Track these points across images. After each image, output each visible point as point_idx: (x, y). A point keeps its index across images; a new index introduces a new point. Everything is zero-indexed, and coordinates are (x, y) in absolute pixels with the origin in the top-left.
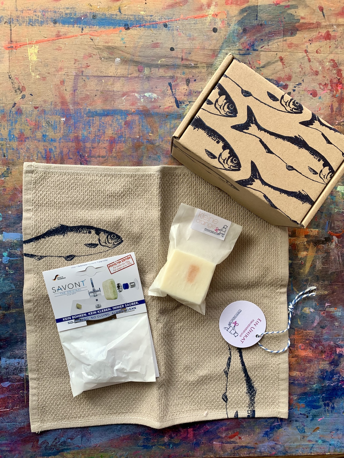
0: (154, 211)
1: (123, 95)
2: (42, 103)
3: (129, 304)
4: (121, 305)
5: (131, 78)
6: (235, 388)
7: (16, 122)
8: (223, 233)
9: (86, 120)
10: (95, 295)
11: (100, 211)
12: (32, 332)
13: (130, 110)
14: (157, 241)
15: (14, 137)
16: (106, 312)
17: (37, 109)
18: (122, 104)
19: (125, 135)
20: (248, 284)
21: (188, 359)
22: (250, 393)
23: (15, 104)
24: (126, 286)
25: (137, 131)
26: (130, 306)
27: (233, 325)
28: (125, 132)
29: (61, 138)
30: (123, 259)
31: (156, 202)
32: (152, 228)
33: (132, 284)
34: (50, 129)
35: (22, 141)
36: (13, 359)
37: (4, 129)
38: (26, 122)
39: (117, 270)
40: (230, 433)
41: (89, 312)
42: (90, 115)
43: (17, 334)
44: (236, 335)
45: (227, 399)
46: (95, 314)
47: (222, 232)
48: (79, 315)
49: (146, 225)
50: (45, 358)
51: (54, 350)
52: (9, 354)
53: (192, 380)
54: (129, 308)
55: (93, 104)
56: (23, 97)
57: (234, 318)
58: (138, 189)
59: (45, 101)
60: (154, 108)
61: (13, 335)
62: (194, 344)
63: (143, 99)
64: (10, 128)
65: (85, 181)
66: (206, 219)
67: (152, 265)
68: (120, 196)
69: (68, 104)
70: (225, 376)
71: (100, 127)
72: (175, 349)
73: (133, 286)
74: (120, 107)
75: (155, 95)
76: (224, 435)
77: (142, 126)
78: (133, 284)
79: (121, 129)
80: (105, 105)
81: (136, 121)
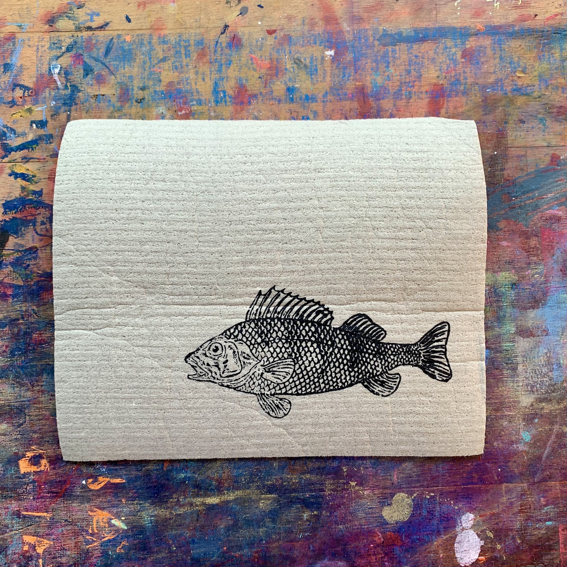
2: (283, 21)
7: (229, 63)
9: (378, 51)
13: (473, 26)
15: (225, 96)
17: (274, 35)
18: (454, 16)
19: (466, 78)
23: (226, 26)
25: (491, 69)
28: (464, 72)
29: (327, 93)
34: (303, 75)
35: (242, 103)
37: (204, 80)
38: (250, 62)
42: (388, 40)
55: (393, 17)
56: (243, 12)
59: (289, 18)
60: (523, 19)
63: (498, 3)
64: (214, 76)
69: (340, 21)
71: (410, 65)
74: (450, 21)
77: (501, 58)
79: (455, 66)
80: (418, 20)
81: (486, 48)
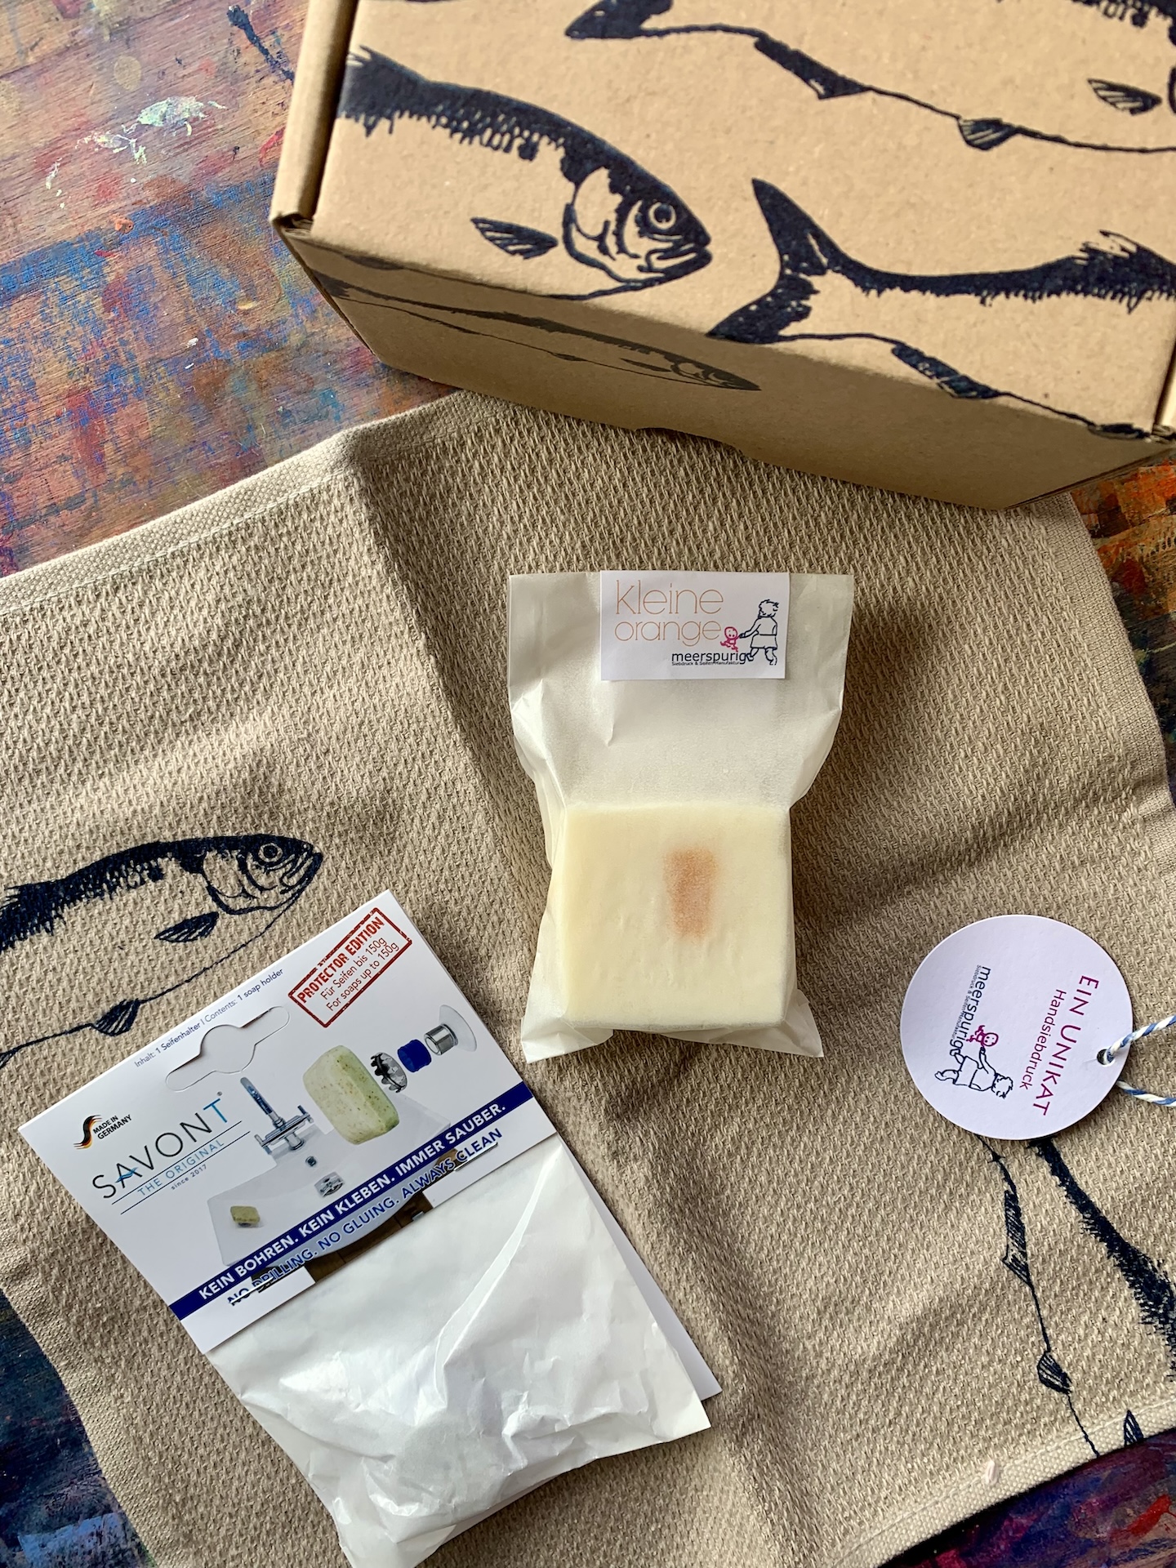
0: (401, 663)
1: (42, 168)
3: (459, 1125)
4: (430, 1143)
5: (43, 66)
6: (1085, 1318)
8: (769, 642)
10: (295, 1143)
11: (159, 759)
12: (96, 1390)
13: (104, 225)
14: (472, 797)
16: (374, 1196)
18: (55, 215)
19: (131, 357)
20: (976, 837)
21: (824, 1269)
22: (1159, 1316)
24: (415, 1055)
25: (179, 316)
26: (469, 1135)
27: (971, 1049)
28: (124, 343)
30: (352, 942)
31: (392, 619)
32: (423, 747)
33: (437, 1037)
36: (70, 1528)
39: (344, 1002)
40: (1129, 1511)
41: (301, 1225)
43: (41, 1421)
44: (1002, 1086)
45: (1064, 1377)
46: (331, 1223)
47: (759, 641)
48: (262, 1250)
49: (393, 745)
50: (194, 1478)
51: (220, 1431)
52: (41, 1513)
53: (873, 1349)
54: (467, 1144)
57: (968, 1013)
58: (289, 590)
60: (211, 168)
61: (22, 1429)
62: (823, 1194)
63: (141, 149)
65: (36, 650)
66: (660, 607)
67: (495, 918)
68: (219, 655)
70: (1016, 1282)
72: (748, 1242)
73: (447, 1044)
74: (49, 231)
75: (188, 106)
76: (1104, 1531)
77: (192, 282)
78: (444, 1033)
79: (98, 335)
81: (150, 268)
